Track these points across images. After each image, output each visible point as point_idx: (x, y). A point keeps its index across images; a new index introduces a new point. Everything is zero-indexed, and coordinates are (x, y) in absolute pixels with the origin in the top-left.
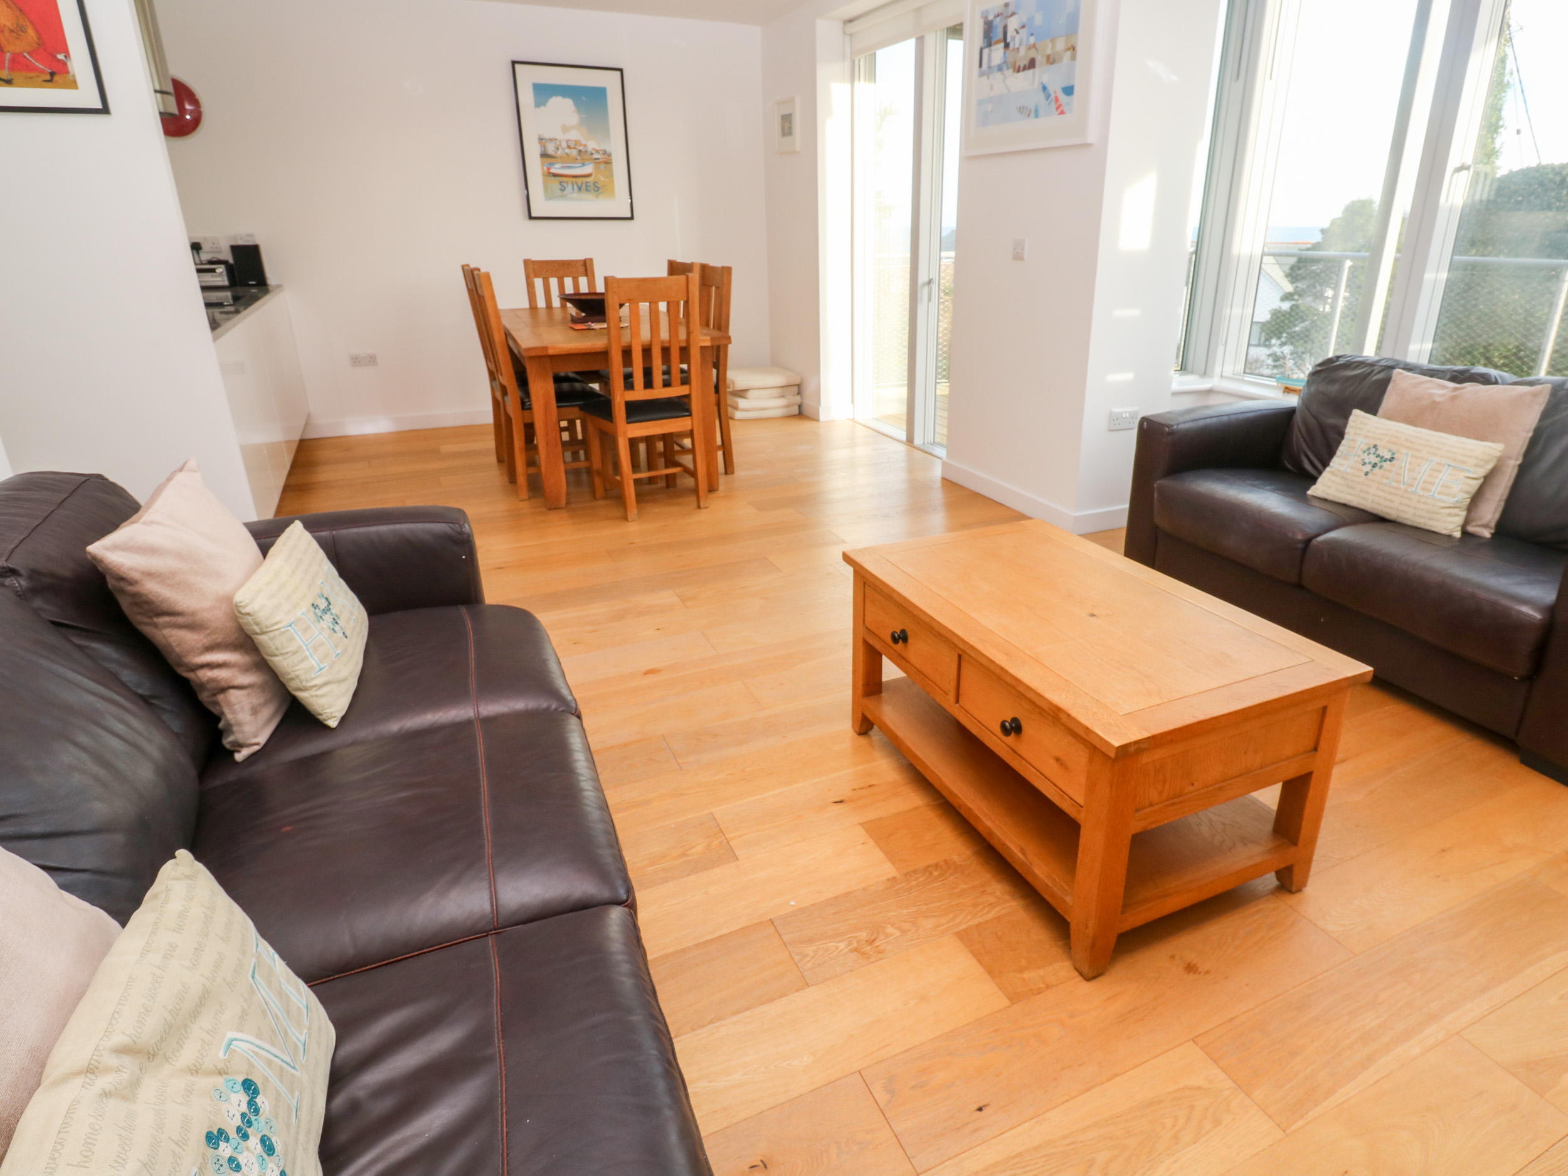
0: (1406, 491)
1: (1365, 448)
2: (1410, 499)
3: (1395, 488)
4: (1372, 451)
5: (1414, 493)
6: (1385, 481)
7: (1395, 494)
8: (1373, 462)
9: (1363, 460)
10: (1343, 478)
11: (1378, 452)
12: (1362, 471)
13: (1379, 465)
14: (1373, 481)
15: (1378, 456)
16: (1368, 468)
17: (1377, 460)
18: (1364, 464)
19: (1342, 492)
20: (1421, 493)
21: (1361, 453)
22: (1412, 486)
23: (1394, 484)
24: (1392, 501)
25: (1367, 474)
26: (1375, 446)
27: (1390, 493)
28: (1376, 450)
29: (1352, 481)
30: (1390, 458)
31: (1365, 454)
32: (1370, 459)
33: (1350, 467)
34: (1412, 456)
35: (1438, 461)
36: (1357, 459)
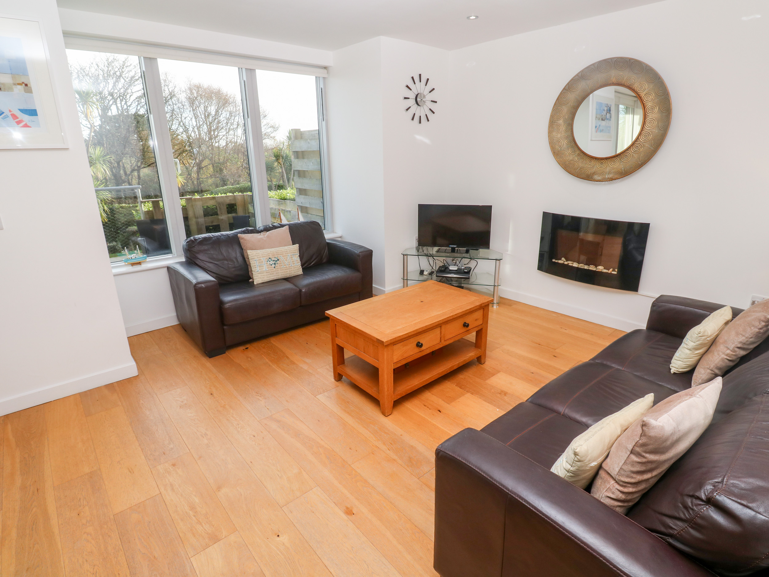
1: (267, 260)
2: (291, 268)
3: (286, 267)
4: (270, 260)
6: (282, 267)
7: (287, 269)
8: (274, 263)
9: (270, 264)
10: (266, 273)
11: (272, 260)
12: (272, 267)
13: (276, 263)
14: (278, 269)
15: (273, 261)
16: (273, 266)
17: (274, 262)
18: (271, 265)
19: (270, 277)
20: (293, 265)
21: (267, 262)
22: (290, 264)
23: (285, 266)
24: (287, 272)
25: (274, 267)
26: (270, 258)
27: (285, 270)
28: (271, 259)
29: (271, 272)
30: (278, 260)
31: (269, 262)
32: (272, 262)
33: (267, 268)
34: (282, 256)
35: (290, 254)
36: (267, 265)
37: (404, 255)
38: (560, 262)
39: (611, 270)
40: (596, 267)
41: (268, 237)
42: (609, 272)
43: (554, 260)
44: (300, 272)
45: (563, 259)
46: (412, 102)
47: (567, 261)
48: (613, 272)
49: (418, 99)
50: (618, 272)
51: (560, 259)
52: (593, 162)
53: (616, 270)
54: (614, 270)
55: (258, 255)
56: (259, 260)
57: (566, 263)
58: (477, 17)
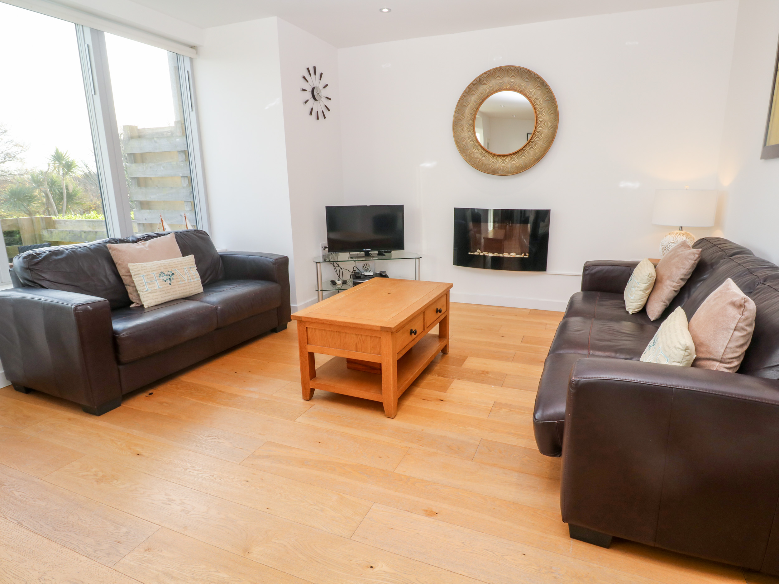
0: (188, 283)
1: (158, 275)
2: (191, 285)
3: (184, 283)
4: (162, 274)
5: (191, 282)
6: (179, 283)
7: (186, 286)
8: (168, 278)
9: (163, 280)
10: (160, 291)
11: (166, 274)
12: (167, 284)
13: (171, 279)
14: (174, 285)
15: (167, 275)
16: (168, 282)
17: (168, 277)
18: (165, 281)
19: (165, 297)
20: (193, 281)
21: (159, 278)
22: (189, 280)
23: (183, 282)
24: (186, 289)
25: (170, 284)
26: (162, 273)
27: (184, 286)
28: (164, 274)
29: (167, 290)
30: (173, 274)
31: (161, 277)
32: (165, 278)
33: (160, 285)
34: (178, 270)
35: (186, 267)
36: (160, 281)
37: (317, 263)
38: (476, 253)
39: (523, 254)
40: (509, 254)
41: (150, 246)
42: (522, 257)
43: (469, 253)
44: (201, 289)
45: (478, 250)
46: (308, 95)
47: (482, 252)
48: (525, 257)
49: (315, 94)
50: (529, 256)
51: (476, 252)
52: (496, 159)
53: (527, 254)
54: (525, 255)
55: (144, 269)
56: (148, 275)
57: (481, 254)
58: (390, 10)
